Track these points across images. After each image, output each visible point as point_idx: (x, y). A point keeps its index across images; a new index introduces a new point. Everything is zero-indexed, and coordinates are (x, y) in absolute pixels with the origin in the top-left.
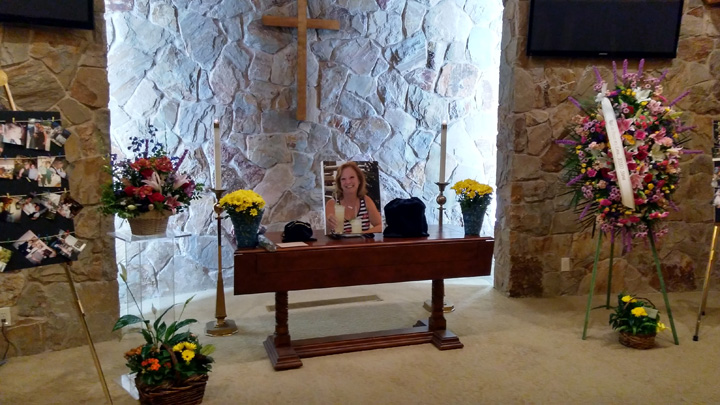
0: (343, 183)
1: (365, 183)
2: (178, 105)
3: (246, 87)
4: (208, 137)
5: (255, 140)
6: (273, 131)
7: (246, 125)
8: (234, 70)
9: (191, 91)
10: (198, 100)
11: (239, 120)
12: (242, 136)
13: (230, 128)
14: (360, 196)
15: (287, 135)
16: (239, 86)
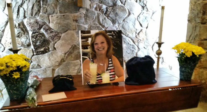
0: (96, 47)
1: (112, 47)
4: (26, 16)
5: (55, 18)
6: (65, 13)
7: (49, 9)
11: (44, 6)
12: (46, 15)
13: (39, 11)
14: (108, 56)
15: (73, 15)
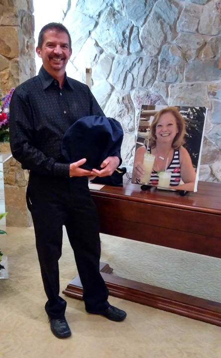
0: (158, 130)
1: (184, 132)
2: (113, 59)
3: (173, 40)
4: (135, 85)
5: (176, 89)
6: (195, 80)
7: (169, 75)
8: (162, 24)
9: (123, 46)
10: (129, 54)
11: (163, 70)
14: (174, 147)
15: (209, 83)
16: (165, 38)
